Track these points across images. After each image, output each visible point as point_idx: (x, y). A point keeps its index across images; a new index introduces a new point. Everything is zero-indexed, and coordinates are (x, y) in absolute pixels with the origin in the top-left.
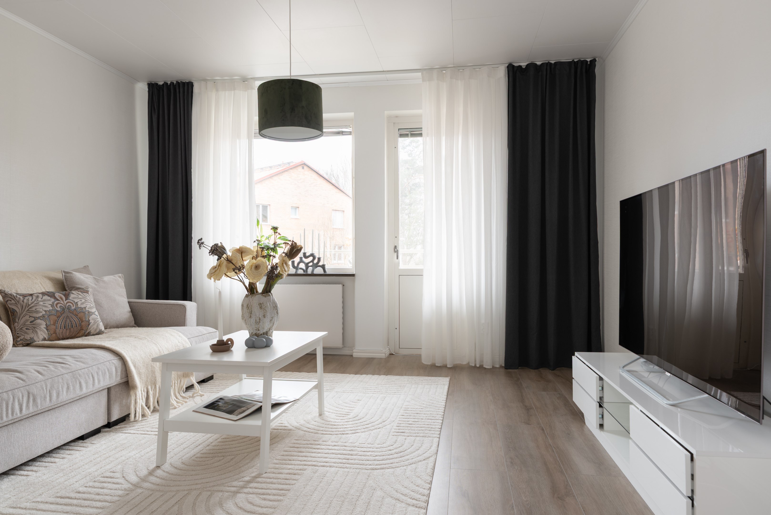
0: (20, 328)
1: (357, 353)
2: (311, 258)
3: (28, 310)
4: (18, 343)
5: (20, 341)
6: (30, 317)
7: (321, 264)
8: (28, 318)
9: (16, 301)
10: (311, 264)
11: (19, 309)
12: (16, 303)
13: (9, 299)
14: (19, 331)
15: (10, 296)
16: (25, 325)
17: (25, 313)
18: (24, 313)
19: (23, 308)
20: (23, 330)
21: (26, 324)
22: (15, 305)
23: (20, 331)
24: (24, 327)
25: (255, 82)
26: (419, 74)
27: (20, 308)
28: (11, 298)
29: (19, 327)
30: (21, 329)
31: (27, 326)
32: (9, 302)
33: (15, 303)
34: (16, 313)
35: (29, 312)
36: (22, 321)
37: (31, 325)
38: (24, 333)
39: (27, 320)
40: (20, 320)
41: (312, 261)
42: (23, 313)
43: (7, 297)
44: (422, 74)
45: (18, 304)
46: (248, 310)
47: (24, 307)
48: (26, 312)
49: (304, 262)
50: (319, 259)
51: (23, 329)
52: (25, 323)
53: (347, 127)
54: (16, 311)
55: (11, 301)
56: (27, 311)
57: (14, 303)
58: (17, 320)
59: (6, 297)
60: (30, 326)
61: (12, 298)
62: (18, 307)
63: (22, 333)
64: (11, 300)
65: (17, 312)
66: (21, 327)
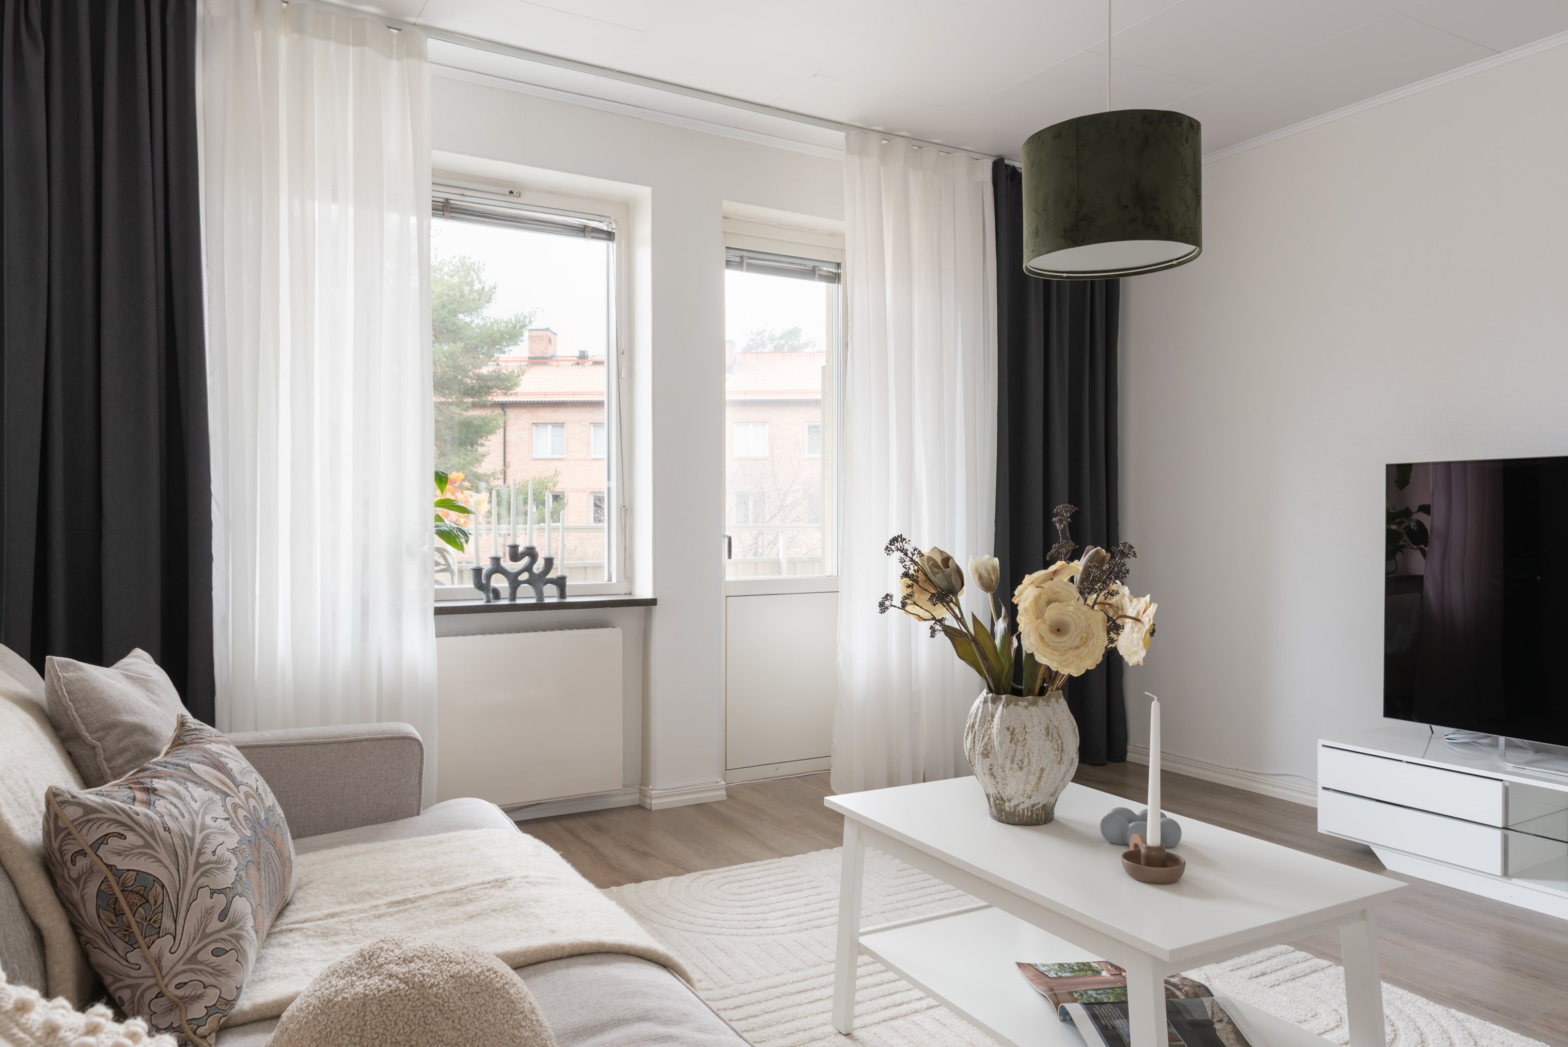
0: (189, 954)
1: (661, 797)
2: (526, 560)
3: (198, 866)
4: (201, 1031)
5: (208, 1015)
6: (213, 892)
7: (552, 575)
8: (209, 902)
9: (142, 832)
10: (525, 576)
11: (166, 867)
12: (147, 845)
13: (113, 830)
14: (184, 971)
15: (111, 815)
16: (205, 936)
17: (193, 881)
18: (191, 881)
19: (181, 862)
20: (201, 963)
21: (208, 931)
22: (146, 854)
23: (193, 971)
24: (204, 947)
25: (427, 40)
26: (839, 136)
27: (167, 861)
28: (117, 821)
29: (180, 952)
30: (193, 959)
31: (216, 941)
32: (114, 842)
33: (141, 842)
34: (159, 889)
35: (202, 875)
36: (190, 924)
37: (224, 929)
38: (211, 974)
39: (208, 912)
40: (180, 921)
41: (528, 568)
42: (185, 881)
43: (99, 819)
44: (847, 137)
45: (158, 849)
46: (1051, 741)
47: (180, 853)
48: (194, 873)
49: (504, 572)
50: (549, 562)
51: (200, 957)
52: (206, 926)
53: (602, 219)
54: (156, 880)
55: (122, 836)
56: (196, 869)
57: (138, 847)
58: (167, 923)
59: (89, 821)
60: (224, 935)
61: (122, 824)
62: (159, 861)
63: (203, 978)
64: (120, 830)
65: (163, 886)
66: (193, 950)
